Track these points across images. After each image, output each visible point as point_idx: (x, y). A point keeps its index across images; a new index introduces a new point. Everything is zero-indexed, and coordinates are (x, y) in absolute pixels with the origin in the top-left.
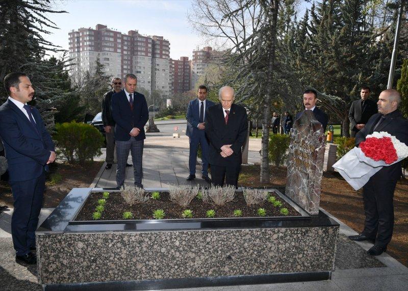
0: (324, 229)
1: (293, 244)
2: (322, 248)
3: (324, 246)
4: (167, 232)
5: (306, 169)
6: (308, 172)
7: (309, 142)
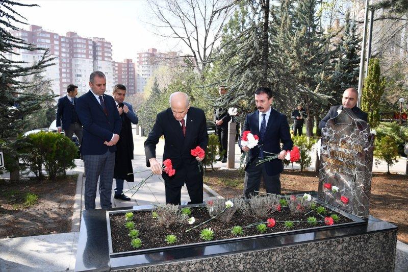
0: (384, 234)
1: (356, 253)
2: (383, 254)
3: (384, 252)
4: (230, 255)
5: (350, 171)
6: (354, 174)
7: (353, 142)
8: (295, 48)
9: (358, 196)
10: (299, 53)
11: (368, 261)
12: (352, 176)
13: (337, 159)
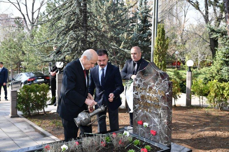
5: (156, 110)
6: (159, 113)
7: (158, 88)
8: (105, 14)
9: (163, 129)
10: (108, 18)
12: (158, 114)
13: (146, 102)
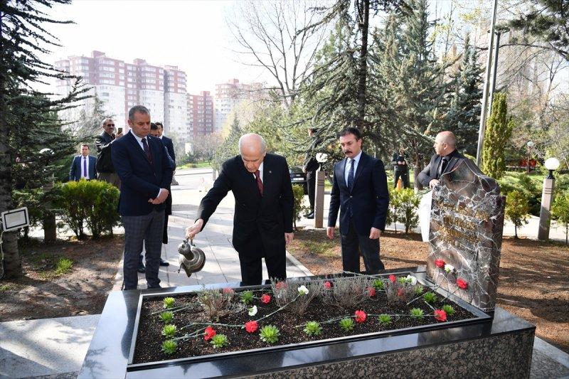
0: (517, 336)
1: (477, 363)
2: (514, 363)
3: (515, 361)
4: (298, 370)
5: (470, 245)
6: (476, 250)
7: (476, 206)
8: (402, 79)
9: (481, 280)
10: (407, 85)
11: (493, 373)
12: (473, 253)
13: (453, 228)
